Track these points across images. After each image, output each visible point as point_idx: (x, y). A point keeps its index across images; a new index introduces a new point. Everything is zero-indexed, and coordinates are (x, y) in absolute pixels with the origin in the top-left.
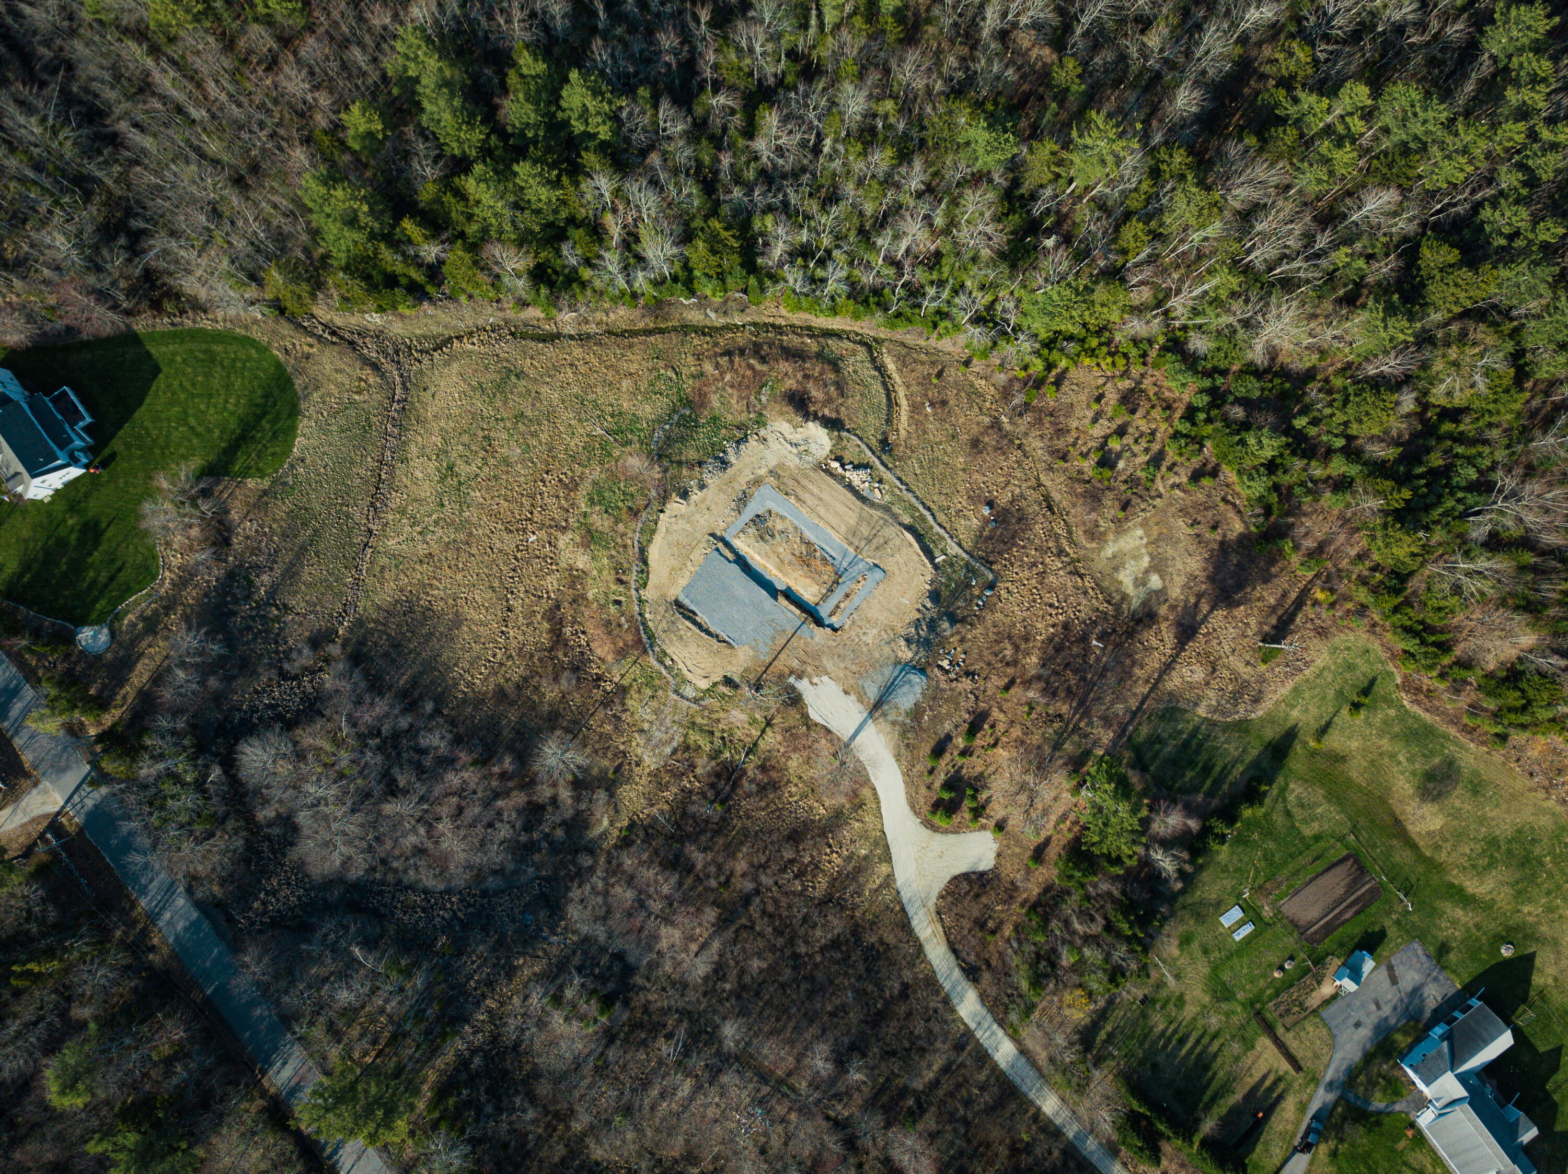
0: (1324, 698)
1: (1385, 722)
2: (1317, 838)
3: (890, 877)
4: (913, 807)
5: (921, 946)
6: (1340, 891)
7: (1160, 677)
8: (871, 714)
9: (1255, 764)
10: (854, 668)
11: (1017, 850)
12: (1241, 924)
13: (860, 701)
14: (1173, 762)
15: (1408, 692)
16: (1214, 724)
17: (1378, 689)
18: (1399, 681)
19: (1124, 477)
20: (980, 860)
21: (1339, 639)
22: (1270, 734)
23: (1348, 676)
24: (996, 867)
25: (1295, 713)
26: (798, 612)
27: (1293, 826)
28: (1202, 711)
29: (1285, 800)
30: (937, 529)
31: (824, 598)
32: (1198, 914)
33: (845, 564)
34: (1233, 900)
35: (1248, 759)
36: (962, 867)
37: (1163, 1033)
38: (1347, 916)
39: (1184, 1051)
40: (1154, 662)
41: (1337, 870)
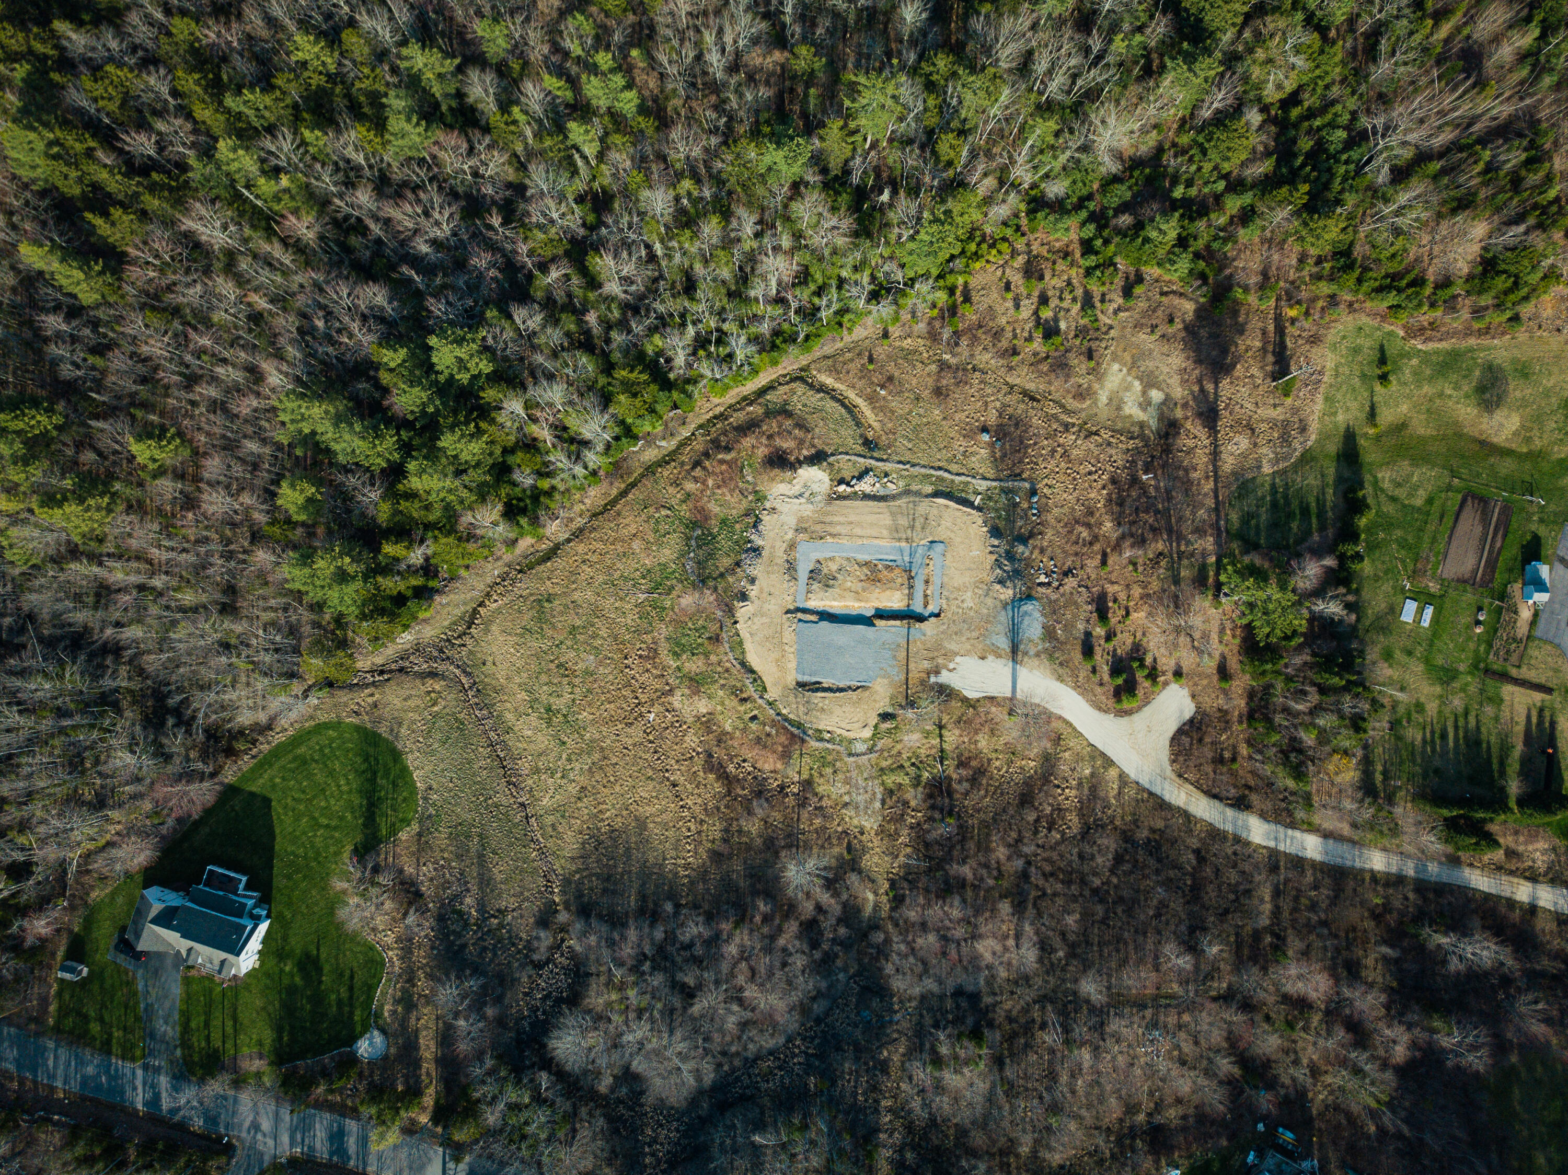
0: (1354, 390)
1: (1415, 373)
2: (1430, 501)
3: (1122, 776)
4: (1100, 709)
5: (1185, 812)
6: (1479, 529)
7: (1215, 466)
8: (1014, 660)
9: (1340, 480)
10: (975, 634)
11: (1205, 682)
12: (1420, 611)
13: (999, 656)
14: (1274, 525)
15: (1415, 337)
16: (1284, 472)
17: (1391, 352)
18: (1402, 333)
19: (1072, 334)
20: (1182, 712)
21: (1332, 336)
22: (1333, 448)
23: (1360, 358)
24: (1198, 708)
25: (1340, 418)
26: (898, 623)
27: (1405, 506)
28: (1267, 469)
29: (1382, 490)
30: (958, 479)
31: (910, 596)
32: (1382, 628)
33: (907, 559)
34: (1400, 598)
35: (1330, 479)
36: (1171, 727)
37: (1424, 740)
38: (1498, 545)
39: (1451, 744)
40: (1201, 458)
41: (1464, 515)
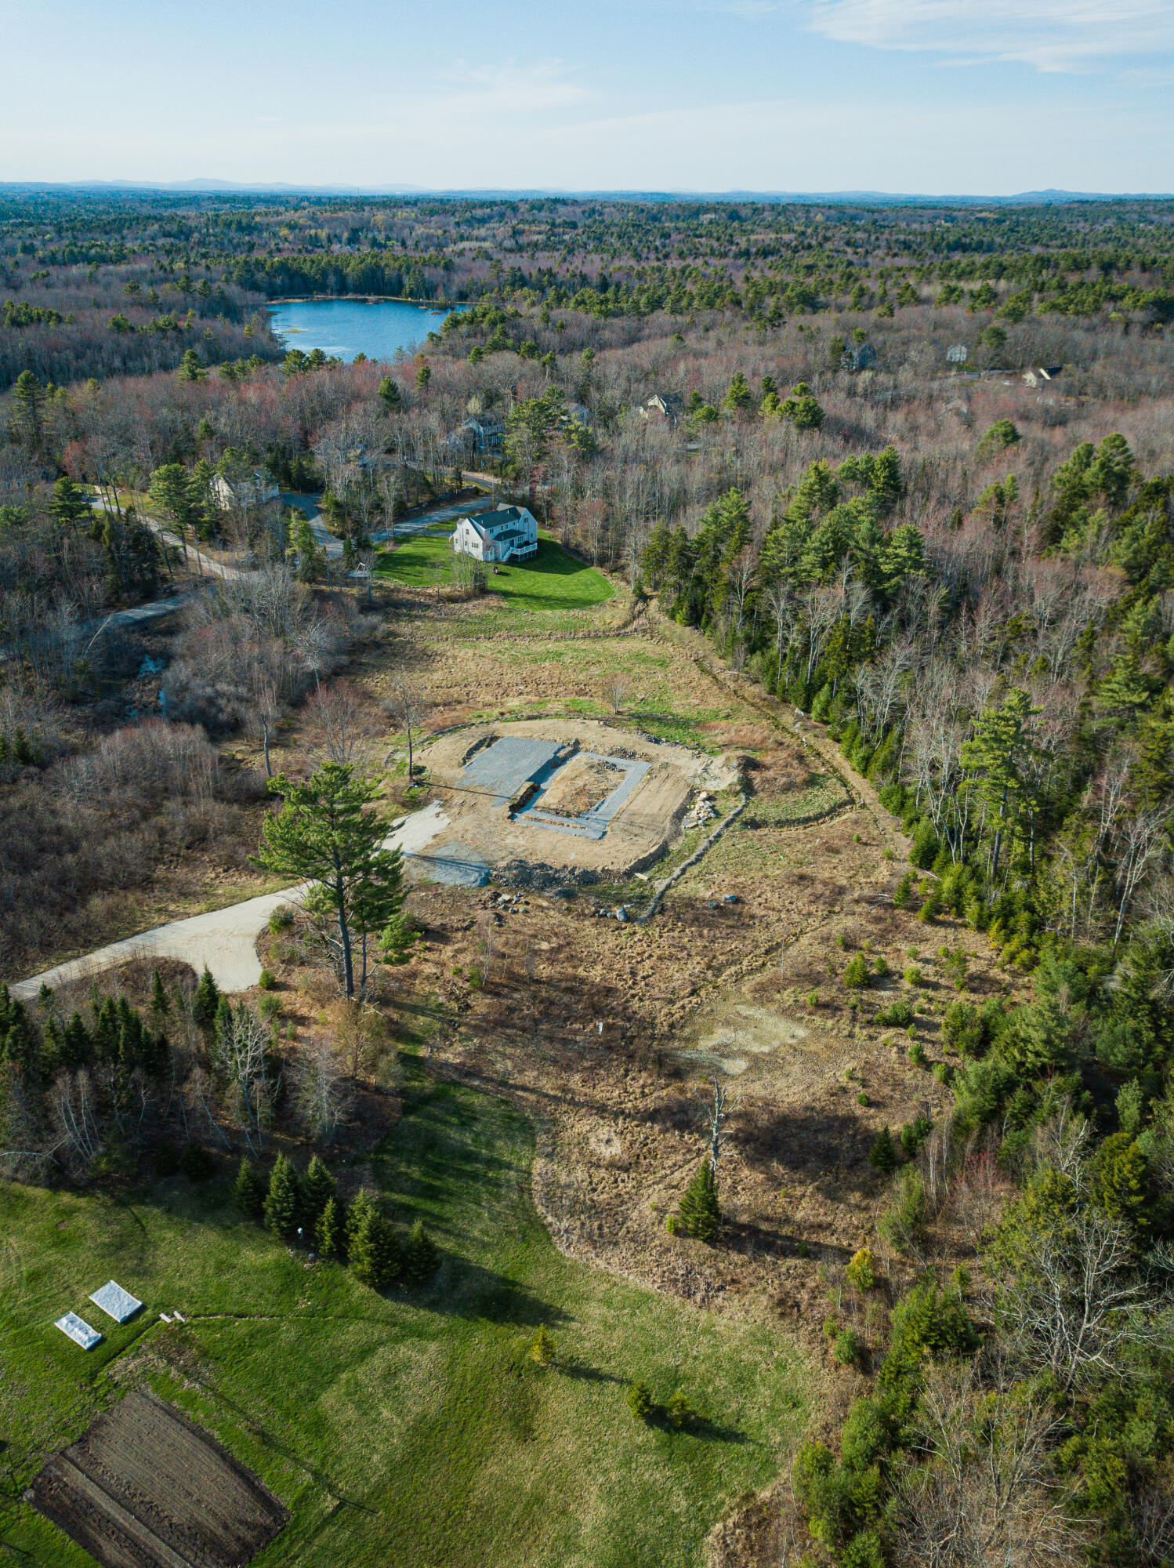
0: (650, 1349)
1: (648, 1493)
2: (319, 1427)
7: (582, 1105)
9: (462, 1270)
10: (468, 835)
12: (99, 1320)
14: (432, 1143)
15: (746, 1522)
16: (524, 1189)
17: (721, 1455)
18: (764, 1494)
21: (795, 1343)
22: (537, 1282)
23: (721, 1382)
25: (594, 1310)
26: (521, 793)
27: (339, 1368)
28: (539, 1165)
29: (397, 1340)
30: (678, 868)
31: (546, 809)
32: (122, 1246)
33: (594, 816)
34: (153, 1295)
35: (470, 1255)
38: (108, 1549)
40: (606, 1091)
41: (236, 1489)
